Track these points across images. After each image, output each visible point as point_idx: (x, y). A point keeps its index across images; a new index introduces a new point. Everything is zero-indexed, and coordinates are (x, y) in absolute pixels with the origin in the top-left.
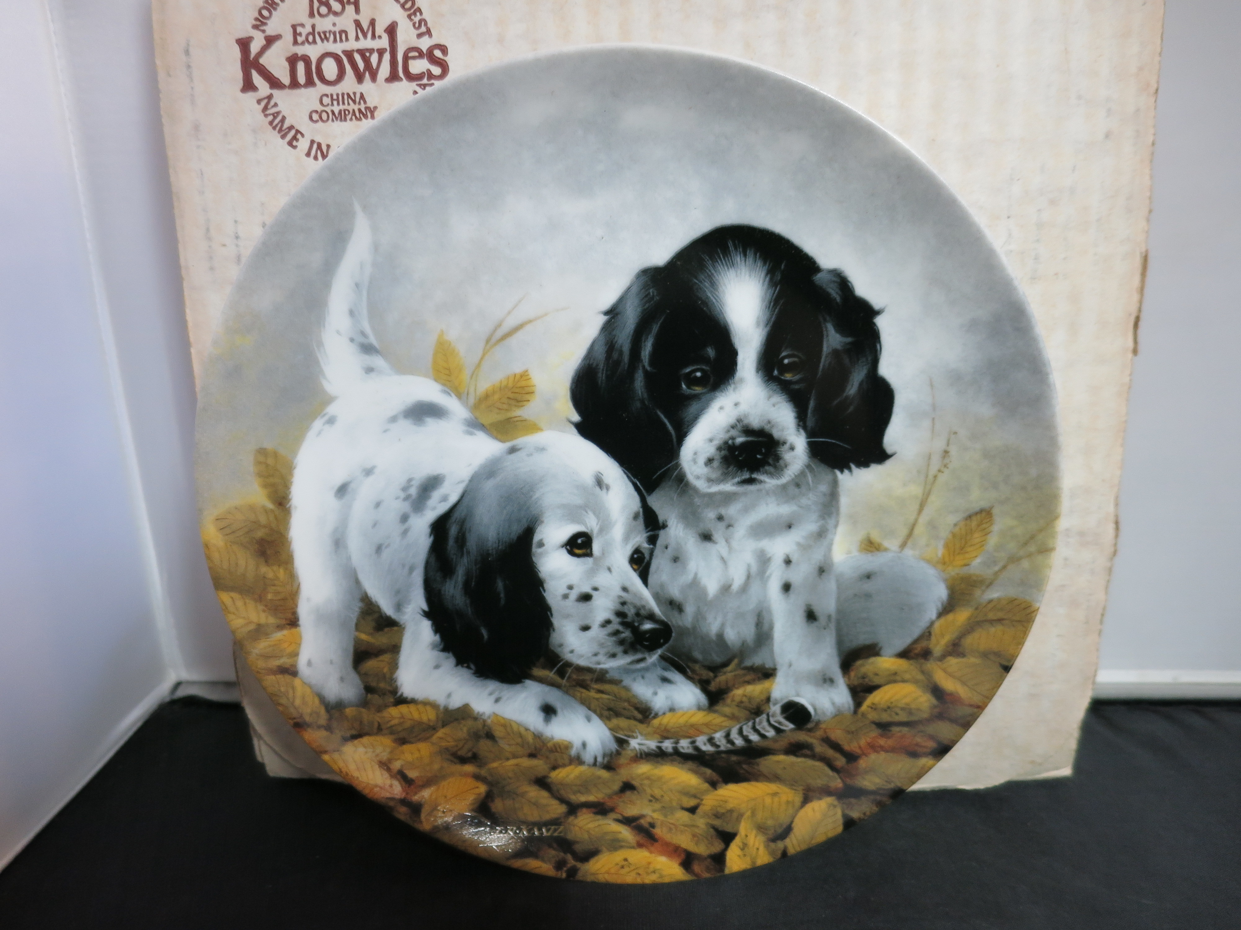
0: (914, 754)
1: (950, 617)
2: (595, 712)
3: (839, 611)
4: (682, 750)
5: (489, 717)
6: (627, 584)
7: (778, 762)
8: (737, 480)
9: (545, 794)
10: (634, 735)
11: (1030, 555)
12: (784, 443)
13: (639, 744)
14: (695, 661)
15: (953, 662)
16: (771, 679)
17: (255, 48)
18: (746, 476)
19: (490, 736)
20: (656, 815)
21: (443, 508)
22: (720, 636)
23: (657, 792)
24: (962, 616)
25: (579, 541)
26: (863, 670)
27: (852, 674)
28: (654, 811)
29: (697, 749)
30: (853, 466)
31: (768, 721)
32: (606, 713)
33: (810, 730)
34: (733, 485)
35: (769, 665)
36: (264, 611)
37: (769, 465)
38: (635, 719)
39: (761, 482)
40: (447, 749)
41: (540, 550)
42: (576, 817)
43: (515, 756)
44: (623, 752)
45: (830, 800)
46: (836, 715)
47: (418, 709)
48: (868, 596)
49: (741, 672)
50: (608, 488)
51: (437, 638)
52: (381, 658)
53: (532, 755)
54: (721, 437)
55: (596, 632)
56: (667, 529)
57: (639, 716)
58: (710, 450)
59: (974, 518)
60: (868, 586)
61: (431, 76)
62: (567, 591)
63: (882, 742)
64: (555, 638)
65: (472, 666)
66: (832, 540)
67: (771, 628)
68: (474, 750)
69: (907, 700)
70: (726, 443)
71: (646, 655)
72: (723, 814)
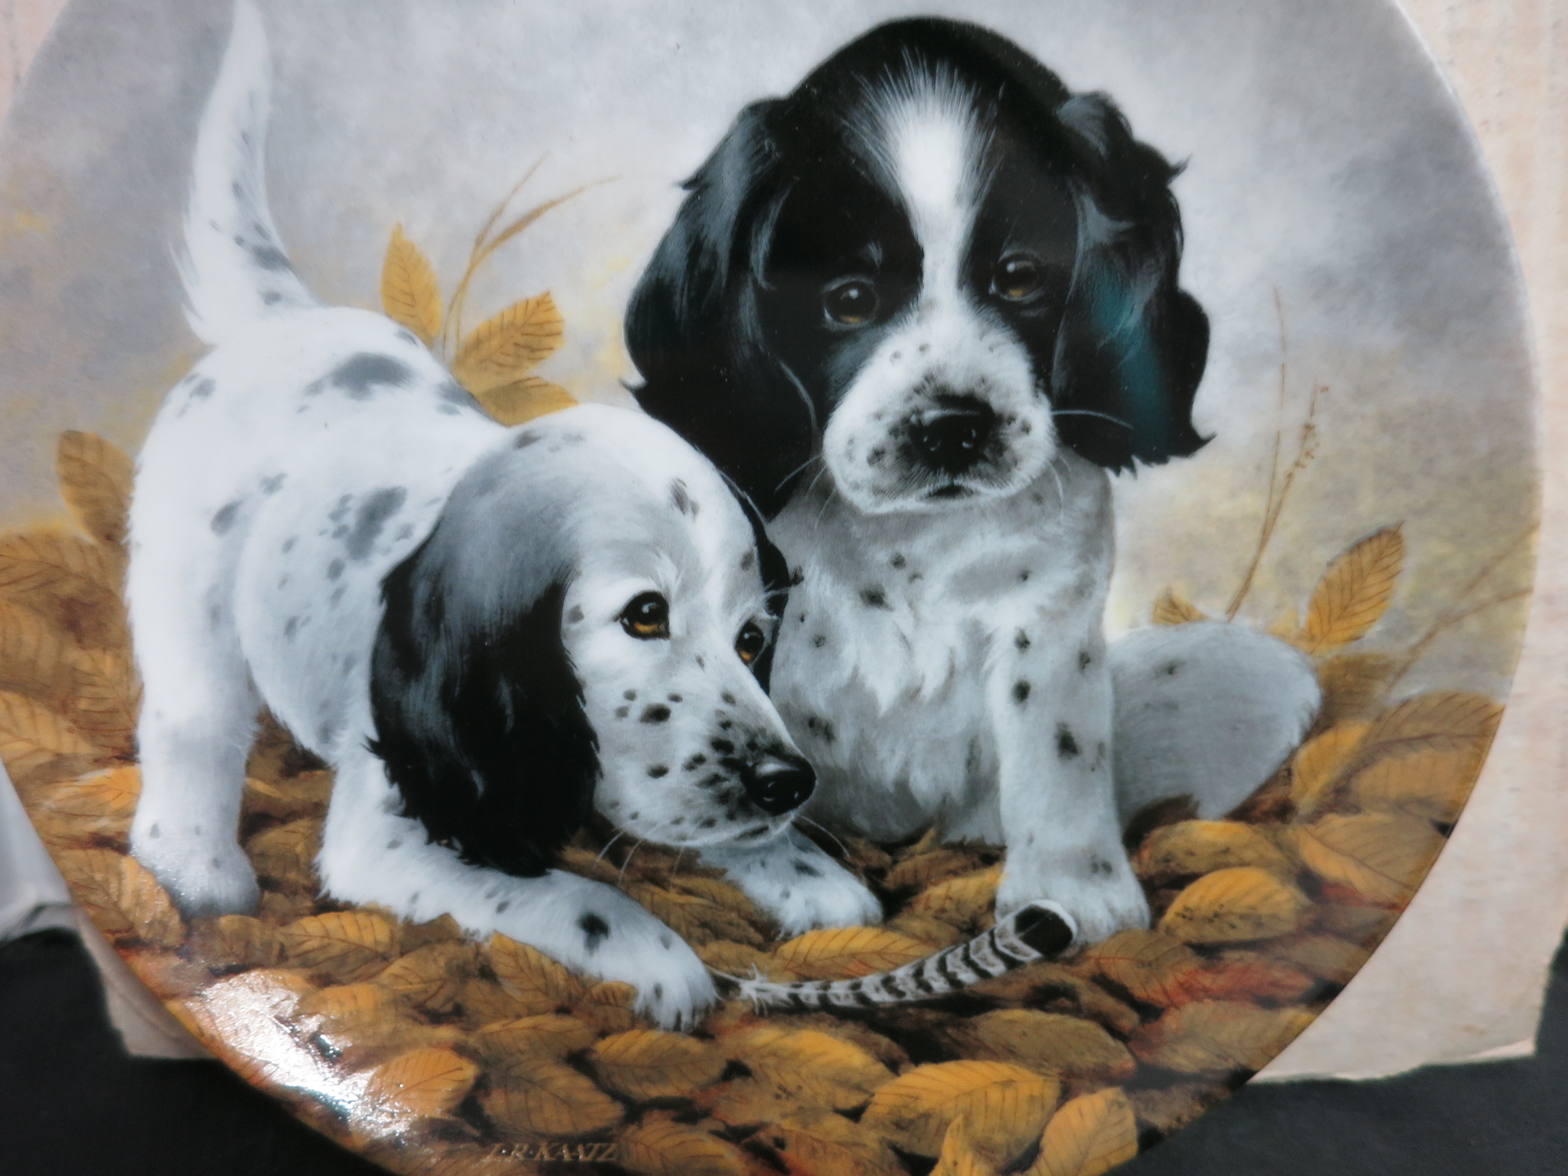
0: (1269, 1002)
1: (1328, 738)
2: (677, 929)
3: (1118, 736)
4: (835, 1002)
5: (487, 939)
6: (733, 689)
7: (1012, 1022)
8: (927, 489)
9: (584, 1082)
10: (750, 972)
11: (1480, 608)
12: (1011, 419)
13: (759, 990)
14: (858, 833)
15: (1336, 822)
16: (997, 866)
18: (944, 481)
19: (487, 973)
20: (786, 1124)
21: (402, 550)
22: (902, 785)
23: (791, 1081)
24: (1351, 736)
25: (646, 609)
26: (1165, 846)
27: (1146, 854)
28: (784, 1116)
29: (862, 999)
30: (1137, 462)
31: (992, 944)
32: (697, 932)
33: (1070, 962)
34: (921, 499)
35: (991, 839)
36: (70, 731)
37: (985, 460)
38: (750, 943)
39: (971, 493)
40: (407, 996)
41: (575, 627)
42: (640, 1127)
43: (531, 1012)
44: (729, 1005)
45: (1111, 1093)
46: (1118, 933)
47: (356, 921)
48: (1171, 706)
49: (940, 853)
50: (695, 509)
51: (394, 792)
52: (291, 826)
53: (563, 1010)
54: (896, 410)
55: (677, 778)
56: (803, 584)
57: (758, 938)
58: (877, 435)
59: (1367, 548)
60: (1171, 688)
62: (625, 703)
63: (1207, 980)
64: (604, 791)
65: (457, 844)
66: (1103, 601)
67: (995, 769)
68: (458, 1000)
69: (1250, 900)
70: (906, 421)
71: (769, 822)
72: (912, 1122)
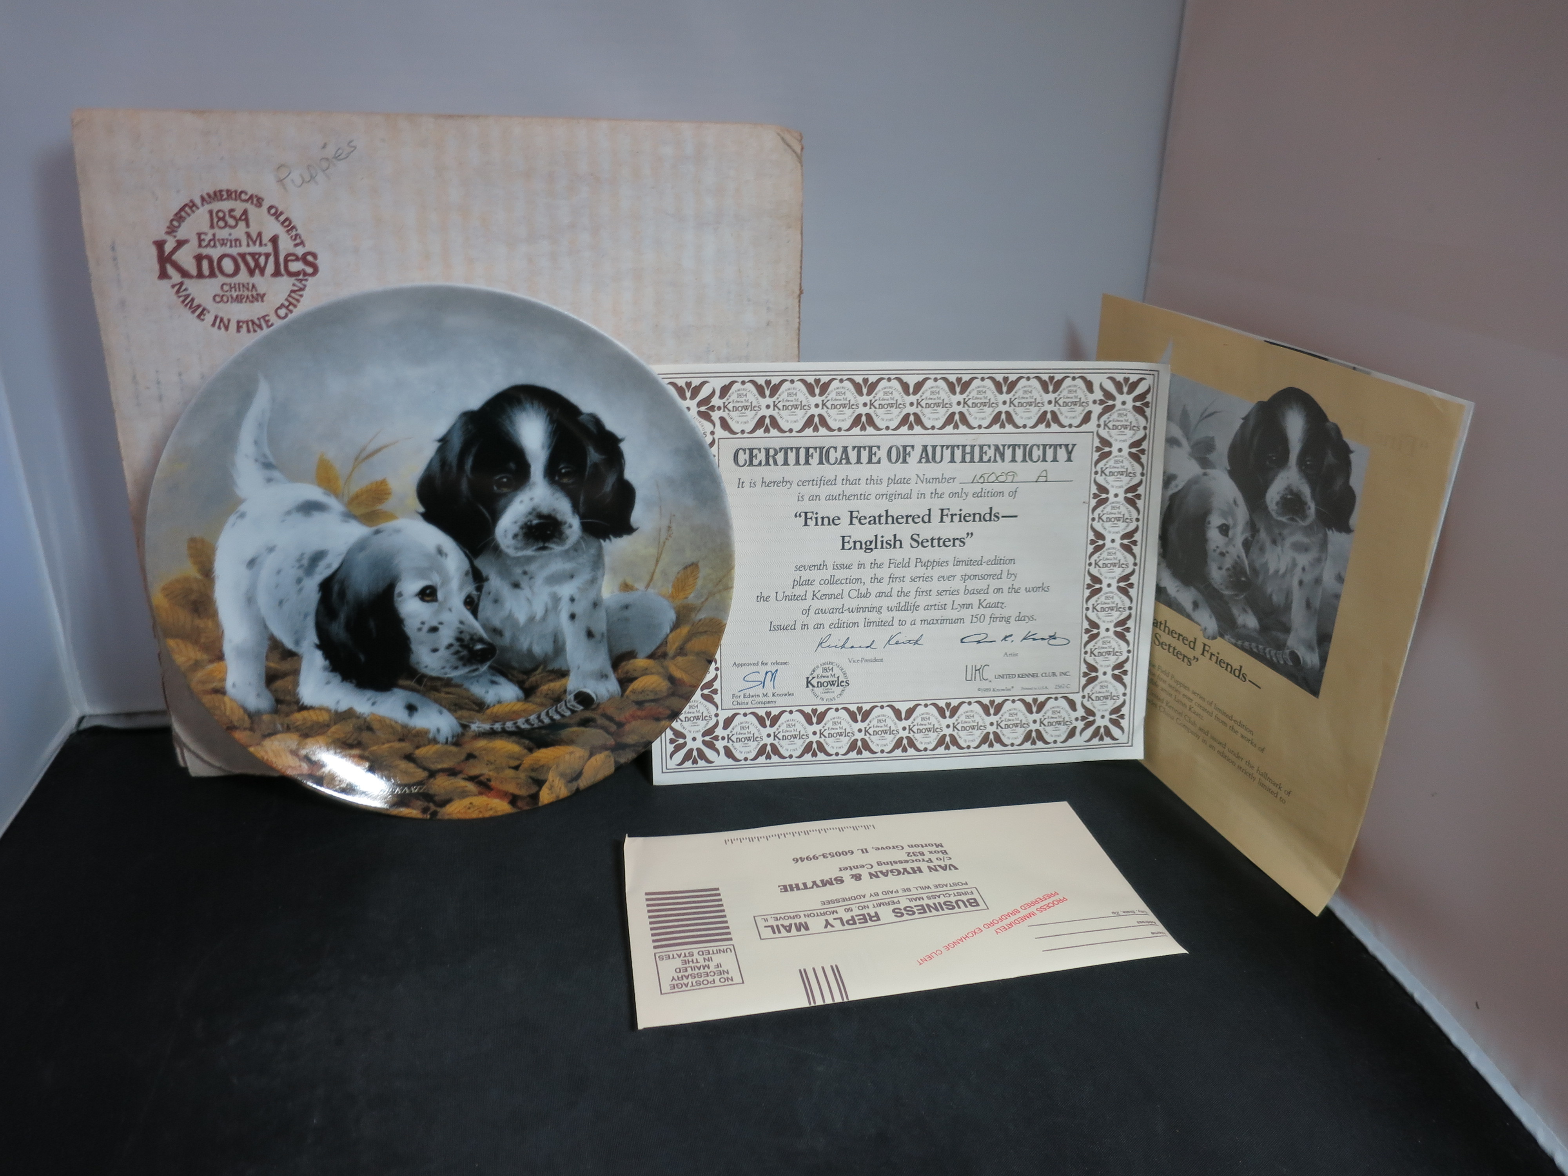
0: (658, 719)
1: (678, 631)
2: (445, 707)
3: (608, 631)
4: (507, 729)
5: (368, 716)
6: (464, 619)
7: (574, 732)
8: (535, 548)
9: (412, 765)
10: (474, 721)
11: (720, 591)
12: (565, 523)
13: (478, 727)
14: (514, 668)
15: (680, 659)
16: (567, 677)
17: (168, 248)
18: (541, 545)
19: (369, 728)
20: (491, 773)
21: (327, 573)
22: (530, 651)
23: (492, 759)
24: (684, 630)
25: (428, 591)
26: (626, 668)
27: (620, 671)
28: (490, 771)
29: (518, 727)
30: (612, 537)
31: (566, 705)
32: (453, 708)
33: (594, 709)
34: (533, 551)
35: (564, 668)
36: (199, 650)
37: (557, 538)
38: (474, 710)
39: (551, 549)
40: (338, 740)
41: (400, 599)
42: (435, 779)
43: (388, 742)
44: (467, 733)
45: (607, 753)
46: (610, 699)
47: (316, 713)
48: (626, 620)
49: (545, 674)
50: (446, 555)
51: (327, 663)
52: (286, 679)
53: (401, 740)
54: (522, 520)
55: (442, 652)
56: (489, 581)
57: (477, 708)
58: (516, 529)
59: (689, 569)
60: (627, 613)
61: (305, 274)
62: (421, 626)
63: (639, 713)
64: (413, 658)
65: (354, 681)
66: (601, 585)
67: (564, 643)
68: (359, 739)
69: (654, 685)
70: (526, 524)
71: (479, 666)
72: (537, 769)
